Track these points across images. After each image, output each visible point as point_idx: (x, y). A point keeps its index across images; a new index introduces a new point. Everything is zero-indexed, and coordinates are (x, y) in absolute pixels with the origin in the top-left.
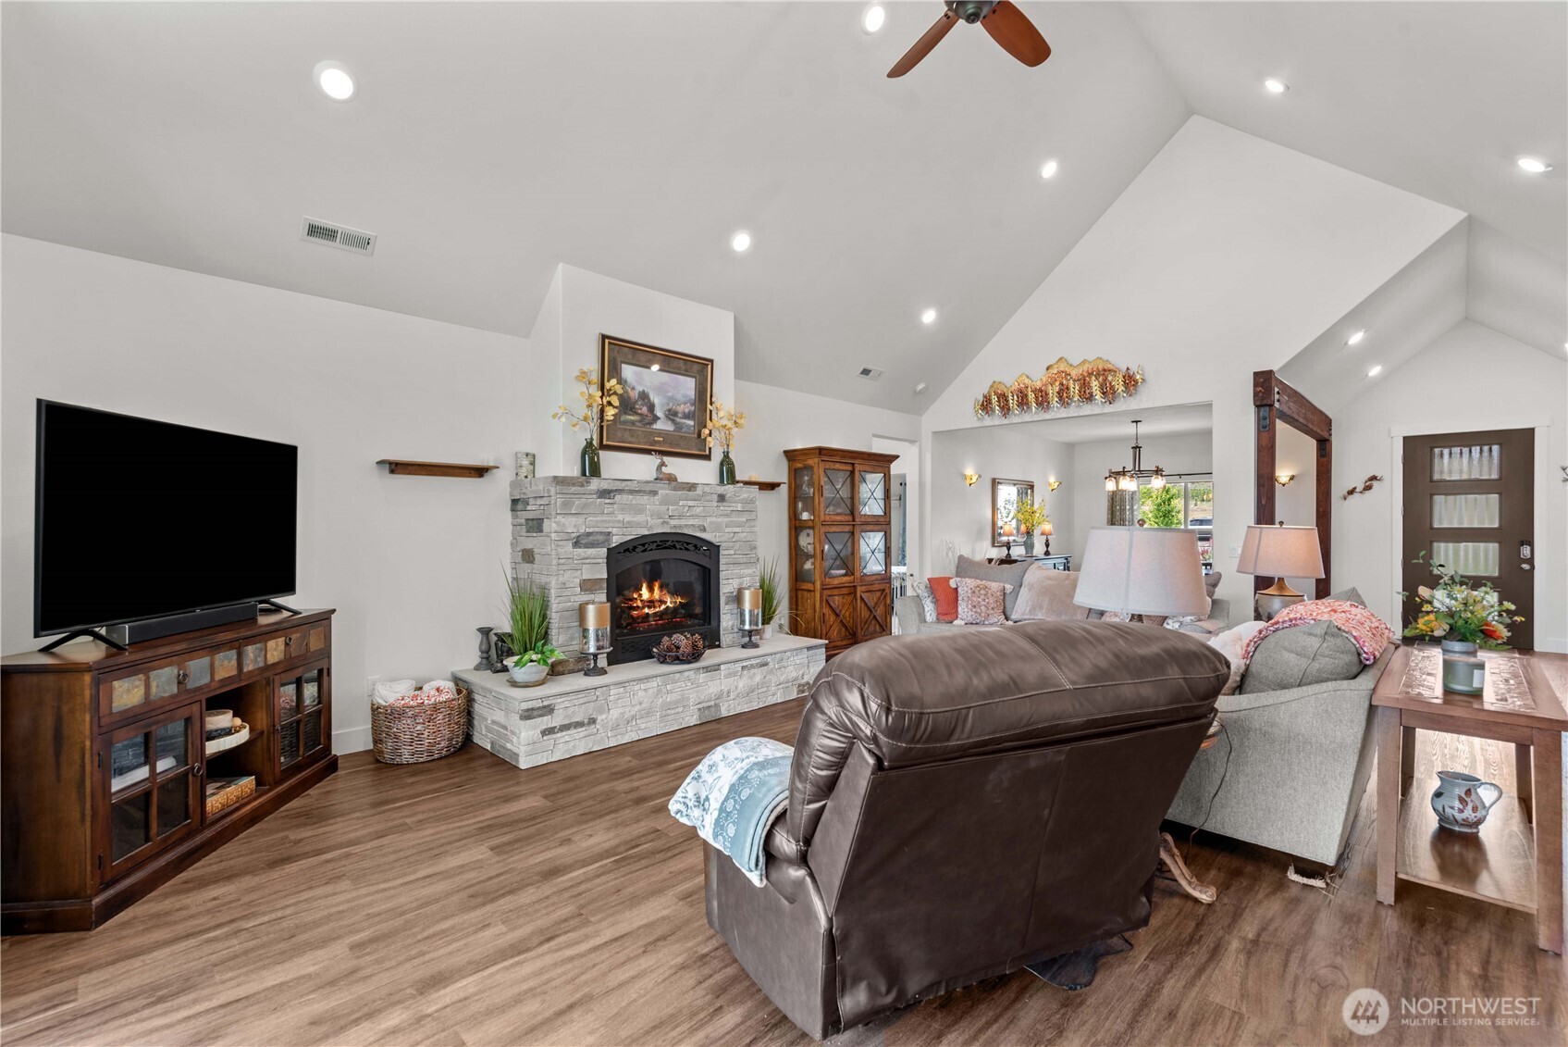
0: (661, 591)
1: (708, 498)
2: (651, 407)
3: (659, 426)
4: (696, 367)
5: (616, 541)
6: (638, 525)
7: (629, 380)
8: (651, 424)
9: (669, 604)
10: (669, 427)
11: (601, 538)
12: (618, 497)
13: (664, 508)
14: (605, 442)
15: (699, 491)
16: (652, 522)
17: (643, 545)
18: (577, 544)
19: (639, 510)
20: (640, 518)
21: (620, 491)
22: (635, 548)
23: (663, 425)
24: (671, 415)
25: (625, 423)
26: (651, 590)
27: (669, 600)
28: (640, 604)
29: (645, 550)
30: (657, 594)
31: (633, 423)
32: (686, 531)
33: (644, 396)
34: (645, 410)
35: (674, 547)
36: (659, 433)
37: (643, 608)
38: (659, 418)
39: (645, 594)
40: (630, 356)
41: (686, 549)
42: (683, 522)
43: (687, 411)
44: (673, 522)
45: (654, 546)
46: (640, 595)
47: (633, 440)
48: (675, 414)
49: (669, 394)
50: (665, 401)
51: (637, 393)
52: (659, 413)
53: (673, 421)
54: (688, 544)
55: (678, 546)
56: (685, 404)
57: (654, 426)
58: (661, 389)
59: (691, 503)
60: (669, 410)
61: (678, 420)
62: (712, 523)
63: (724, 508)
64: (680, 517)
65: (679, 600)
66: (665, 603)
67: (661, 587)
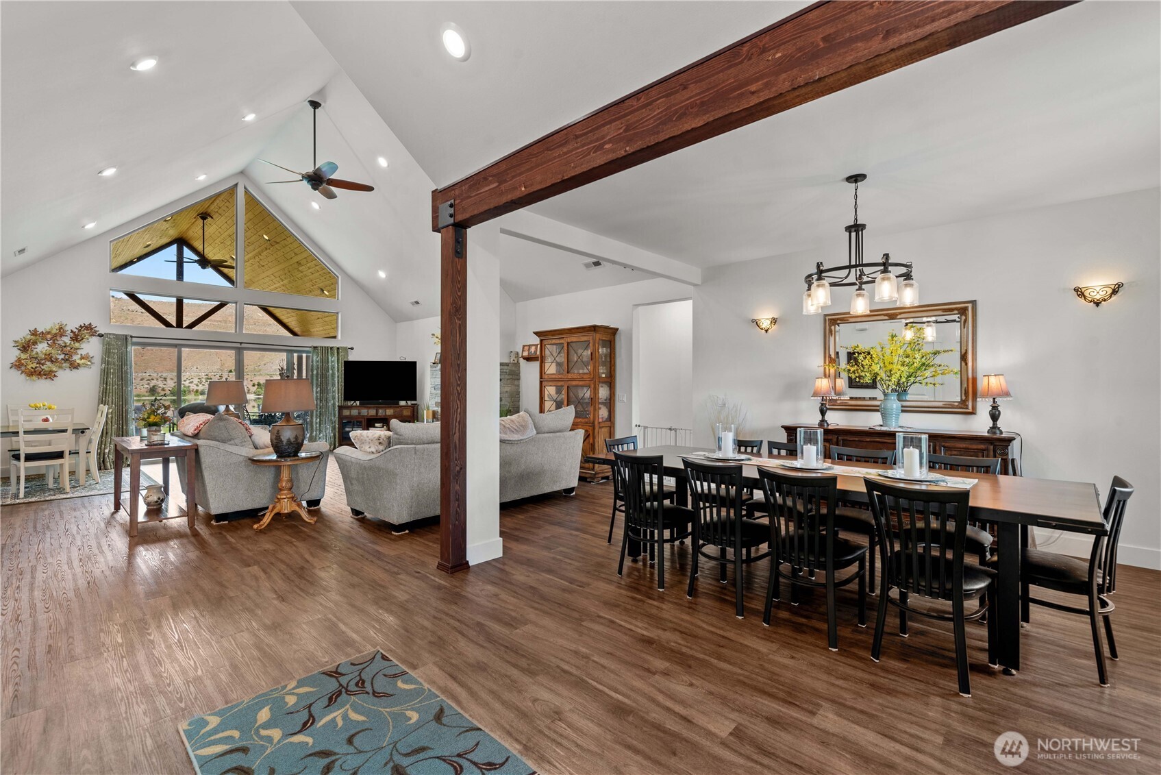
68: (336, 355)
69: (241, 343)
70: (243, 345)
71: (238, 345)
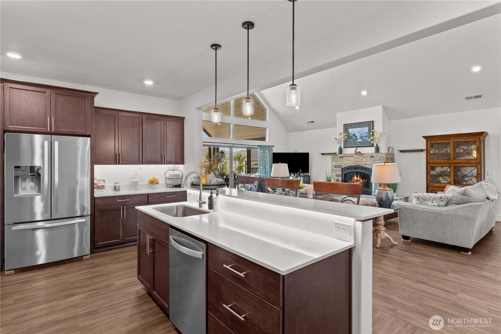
0: (360, 178)
1: (367, 157)
2: (356, 137)
3: (358, 140)
4: (368, 124)
5: (343, 167)
6: (348, 163)
7: (350, 132)
8: (356, 141)
9: (361, 182)
10: (361, 140)
11: (340, 166)
12: (344, 158)
13: (355, 160)
14: (345, 146)
15: (365, 155)
16: (351, 163)
17: (350, 168)
18: (335, 167)
19: (349, 160)
20: (349, 162)
21: (344, 157)
22: (348, 169)
23: (359, 140)
24: (361, 137)
25: (350, 141)
26: (357, 177)
27: (361, 180)
28: (354, 181)
29: (351, 169)
30: (358, 179)
31: (352, 141)
32: (361, 165)
33: (354, 135)
34: (354, 138)
35: (359, 169)
36: (358, 142)
37: (355, 182)
38: (358, 139)
39: (355, 178)
40: (350, 127)
41: (362, 169)
42: (360, 163)
43: (366, 135)
44: (357, 163)
45: (353, 168)
46: (354, 178)
47: (351, 145)
48: (363, 137)
49: (361, 133)
50: (360, 134)
51: (352, 134)
52: (358, 137)
53: (362, 139)
54: (362, 168)
55: (359, 168)
56: (365, 134)
57: (357, 141)
58: (358, 132)
59: (362, 158)
60: (361, 136)
61: (363, 138)
62: (368, 163)
63: (373, 159)
64: (359, 162)
65: (364, 181)
66: (361, 181)
67: (360, 177)
68: (268, 150)
69: (233, 144)
70: (234, 145)
71: (232, 145)
